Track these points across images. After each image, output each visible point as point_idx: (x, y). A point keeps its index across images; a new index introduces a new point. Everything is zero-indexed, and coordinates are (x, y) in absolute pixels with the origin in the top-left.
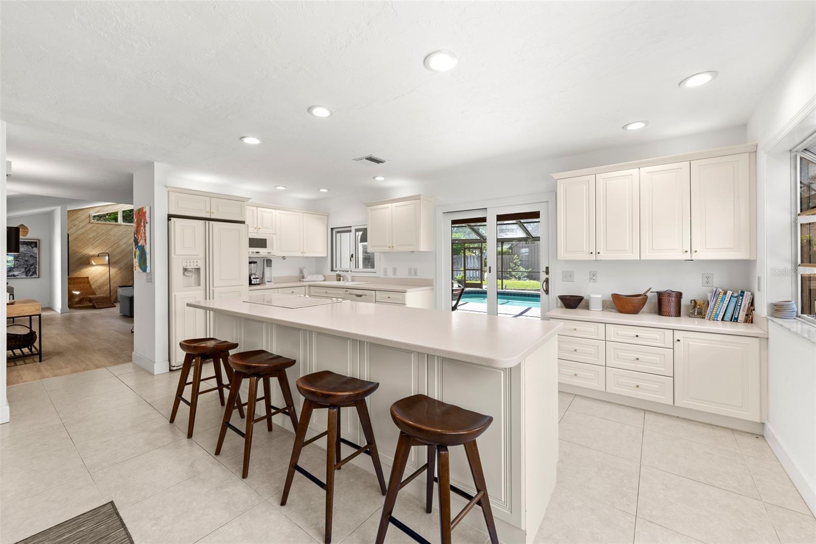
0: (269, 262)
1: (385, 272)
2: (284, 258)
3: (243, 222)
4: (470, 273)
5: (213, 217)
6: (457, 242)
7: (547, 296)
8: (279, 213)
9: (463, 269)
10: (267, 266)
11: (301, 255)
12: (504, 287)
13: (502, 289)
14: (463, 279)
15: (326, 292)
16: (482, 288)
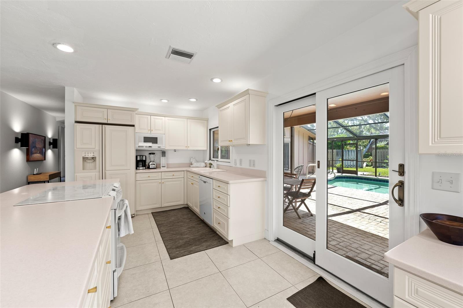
0: (164, 153)
1: (235, 162)
2: (175, 151)
3: (133, 126)
4: (348, 162)
5: (109, 122)
6: (335, 140)
8: (168, 119)
9: (341, 160)
10: (162, 156)
11: (185, 148)
12: (378, 174)
13: (376, 176)
14: (341, 166)
15: (192, 177)
16: (357, 174)
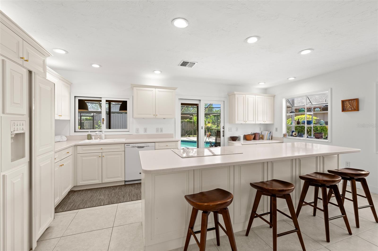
1: (137, 130)
7: (224, 137)
